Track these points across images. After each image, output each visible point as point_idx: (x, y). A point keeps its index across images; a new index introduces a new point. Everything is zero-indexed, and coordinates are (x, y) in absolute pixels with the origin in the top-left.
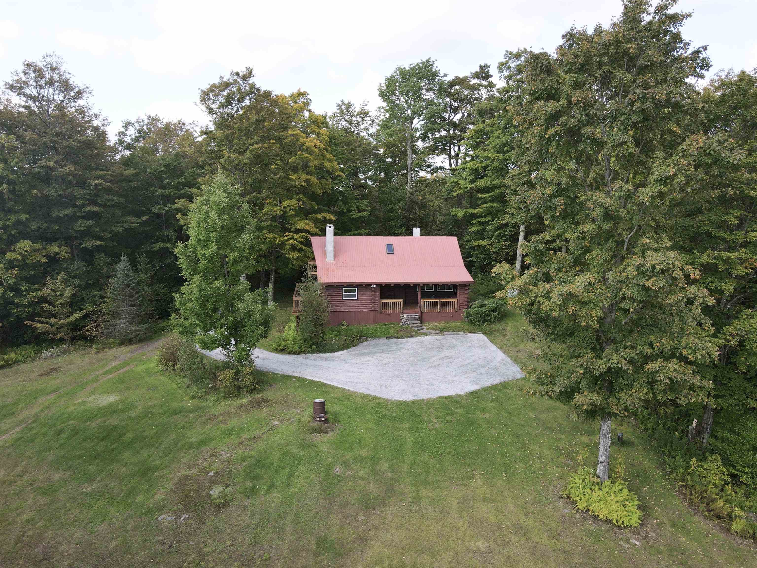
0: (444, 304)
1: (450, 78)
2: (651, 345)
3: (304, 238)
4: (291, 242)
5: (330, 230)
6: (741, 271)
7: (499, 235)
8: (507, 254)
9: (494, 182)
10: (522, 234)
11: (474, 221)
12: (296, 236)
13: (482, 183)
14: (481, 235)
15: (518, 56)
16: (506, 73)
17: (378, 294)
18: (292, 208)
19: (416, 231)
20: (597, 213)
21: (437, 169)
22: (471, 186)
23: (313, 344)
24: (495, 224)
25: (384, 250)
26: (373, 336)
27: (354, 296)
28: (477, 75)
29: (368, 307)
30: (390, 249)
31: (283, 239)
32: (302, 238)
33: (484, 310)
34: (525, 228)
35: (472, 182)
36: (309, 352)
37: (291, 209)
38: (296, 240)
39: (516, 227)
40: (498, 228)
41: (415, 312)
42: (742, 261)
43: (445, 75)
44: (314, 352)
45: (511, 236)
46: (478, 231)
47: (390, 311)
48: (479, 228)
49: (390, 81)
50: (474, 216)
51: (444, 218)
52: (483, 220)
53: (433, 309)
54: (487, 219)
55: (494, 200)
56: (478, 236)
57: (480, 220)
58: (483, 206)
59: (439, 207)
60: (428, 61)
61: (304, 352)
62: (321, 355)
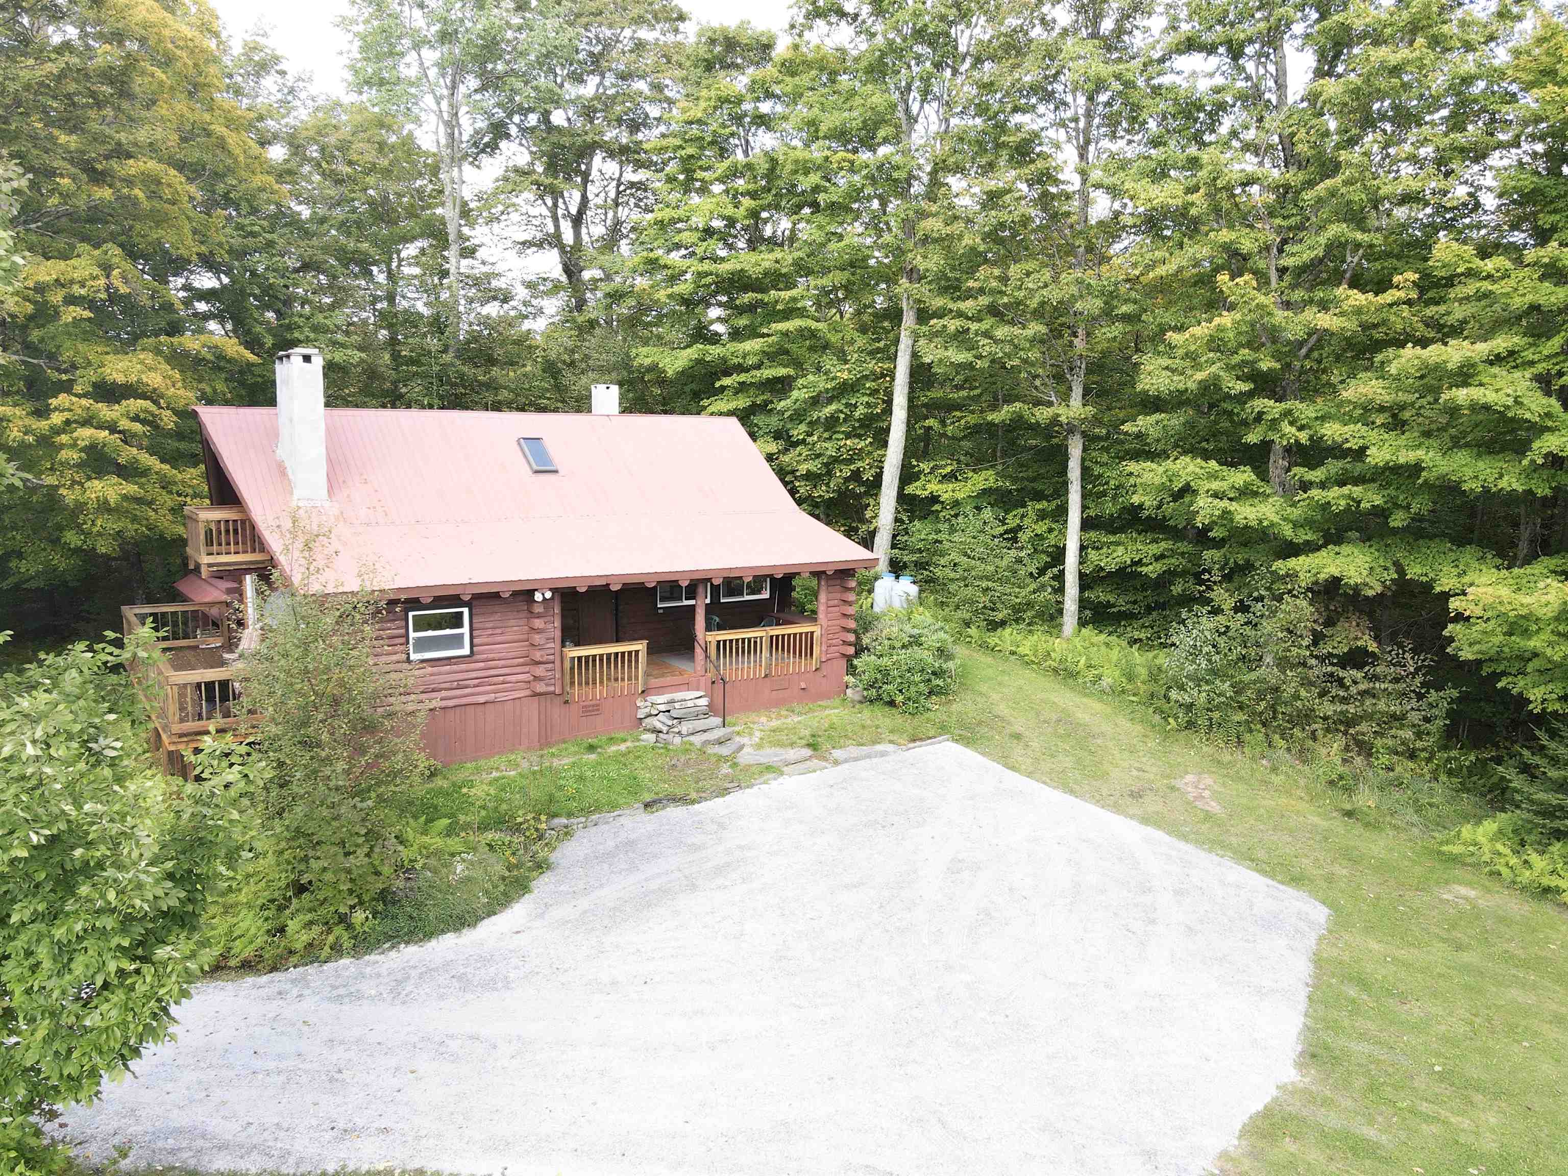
0: (780, 648)
3: (143, 422)
4: (85, 434)
12: (106, 411)
17: (554, 626)
18: (77, 290)
19: (603, 395)
27: (457, 641)
30: (538, 457)
31: (43, 425)
32: (136, 419)
36: (337, 950)
37: (71, 300)
38: (112, 428)
41: (687, 686)
47: (600, 690)
53: (745, 670)
62: (410, 952)
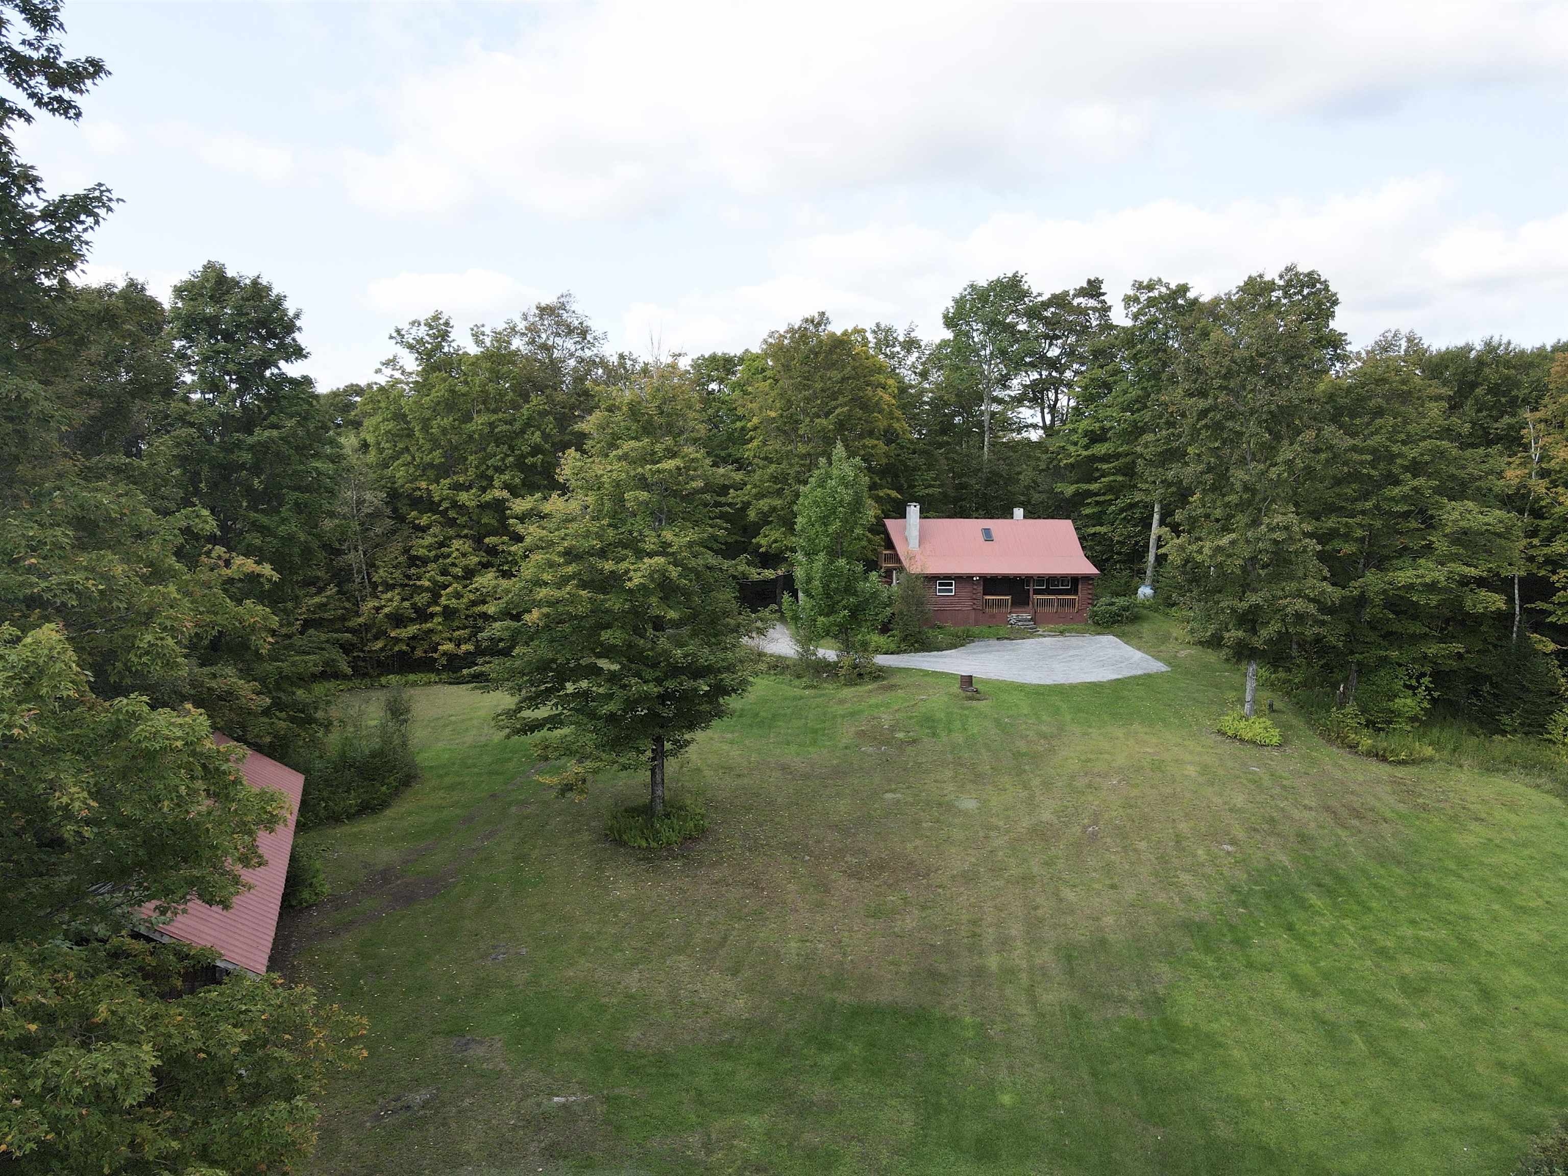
0: (1062, 603)
1: (1045, 297)
2: (1283, 590)
5: (913, 511)
6: (1359, 533)
7: (1125, 518)
8: (1137, 543)
9: (1120, 449)
10: (1156, 517)
11: (1089, 501)
13: (1101, 449)
14: (1098, 519)
15: (1150, 287)
16: (1134, 309)
17: (980, 589)
19: (1019, 512)
20: (1238, 486)
21: (1027, 426)
22: (1085, 453)
23: (916, 642)
24: (1120, 503)
25: (980, 537)
26: (981, 637)
27: (951, 591)
28: (1081, 292)
29: (966, 605)
30: (988, 535)
33: (1114, 608)
34: (1162, 509)
35: (1086, 447)
39: (1149, 507)
40: (1122, 510)
41: (1027, 612)
42: (1360, 525)
43: (1040, 295)
44: (917, 651)
45: (1142, 519)
46: (1094, 513)
47: (995, 611)
48: (1095, 510)
49: (960, 303)
50: (1089, 494)
51: (1044, 496)
52: (1102, 498)
53: (1048, 610)
54: (1108, 497)
55: (1118, 471)
56: (1094, 522)
57: (1097, 498)
58: (1103, 480)
59: (1034, 481)
60: (1015, 276)
61: (905, 652)
62: (927, 653)
